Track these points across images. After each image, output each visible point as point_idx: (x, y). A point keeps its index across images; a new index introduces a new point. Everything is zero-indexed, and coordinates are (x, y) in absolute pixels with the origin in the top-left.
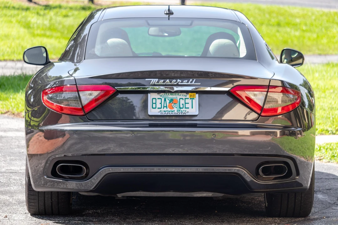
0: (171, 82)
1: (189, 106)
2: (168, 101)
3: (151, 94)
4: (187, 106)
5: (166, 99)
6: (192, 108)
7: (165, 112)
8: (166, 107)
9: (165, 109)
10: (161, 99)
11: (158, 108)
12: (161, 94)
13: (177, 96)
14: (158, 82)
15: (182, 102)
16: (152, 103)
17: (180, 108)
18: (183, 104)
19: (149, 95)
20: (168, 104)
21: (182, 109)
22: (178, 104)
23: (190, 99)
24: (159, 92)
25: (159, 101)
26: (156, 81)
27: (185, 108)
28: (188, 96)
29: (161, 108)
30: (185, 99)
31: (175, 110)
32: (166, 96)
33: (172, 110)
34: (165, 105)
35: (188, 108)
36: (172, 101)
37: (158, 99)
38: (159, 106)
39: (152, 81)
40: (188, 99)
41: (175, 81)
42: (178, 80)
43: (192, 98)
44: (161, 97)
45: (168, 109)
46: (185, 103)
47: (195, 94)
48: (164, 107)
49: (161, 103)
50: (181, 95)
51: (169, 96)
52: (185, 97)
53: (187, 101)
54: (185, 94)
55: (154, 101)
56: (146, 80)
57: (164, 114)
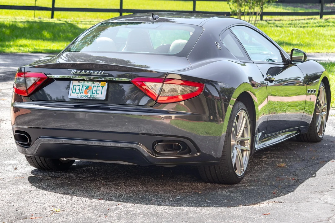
0: (85, 72)
1: (99, 92)
2: (84, 88)
3: (74, 81)
4: (98, 92)
5: (84, 86)
6: (101, 94)
7: (81, 96)
8: (83, 92)
9: (82, 94)
10: (80, 86)
11: (77, 93)
12: (81, 82)
13: (92, 84)
14: (76, 72)
15: (95, 89)
16: (72, 89)
17: (93, 94)
18: (95, 91)
19: (72, 82)
20: (84, 90)
21: (94, 95)
22: (92, 90)
23: (101, 86)
24: (79, 80)
25: (78, 87)
26: (75, 71)
27: (96, 94)
28: (100, 84)
29: (79, 93)
30: (98, 86)
31: (89, 95)
32: (84, 83)
33: (87, 95)
34: (82, 91)
35: (99, 94)
36: (88, 87)
37: (78, 85)
38: (77, 91)
39: (72, 71)
40: (100, 86)
41: (89, 71)
42: (91, 71)
43: (103, 86)
44: (80, 85)
45: (84, 94)
46: (97, 90)
47: (105, 83)
48: (81, 92)
49: (79, 89)
50: (95, 83)
51: (86, 84)
52: (98, 85)
53: (99, 88)
54: (98, 82)
55: (75, 86)
56: (69, 70)
57: (80, 98)
